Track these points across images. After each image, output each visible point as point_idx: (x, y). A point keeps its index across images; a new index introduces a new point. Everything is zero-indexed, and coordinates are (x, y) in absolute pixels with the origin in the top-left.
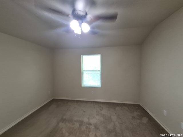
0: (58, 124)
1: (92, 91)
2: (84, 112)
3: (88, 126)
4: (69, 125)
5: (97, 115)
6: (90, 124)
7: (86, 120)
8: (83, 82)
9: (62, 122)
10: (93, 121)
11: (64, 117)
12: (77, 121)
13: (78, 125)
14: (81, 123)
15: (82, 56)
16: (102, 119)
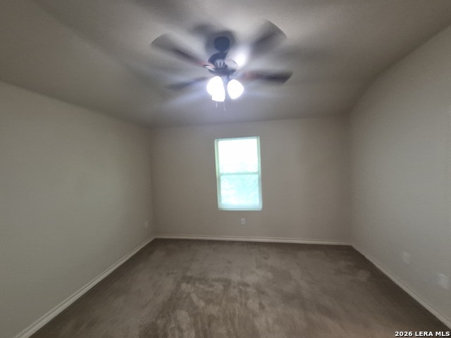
0: (178, 285)
1: (243, 219)
2: (229, 262)
3: (241, 287)
4: (201, 286)
5: (258, 267)
6: (246, 285)
7: (235, 277)
8: (220, 200)
9: (188, 283)
10: (251, 279)
11: (189, 274)
12: (218, 280)
13: (221, 287)
14: (227, 284)
15: (215, 141)
16: (270, 275)
